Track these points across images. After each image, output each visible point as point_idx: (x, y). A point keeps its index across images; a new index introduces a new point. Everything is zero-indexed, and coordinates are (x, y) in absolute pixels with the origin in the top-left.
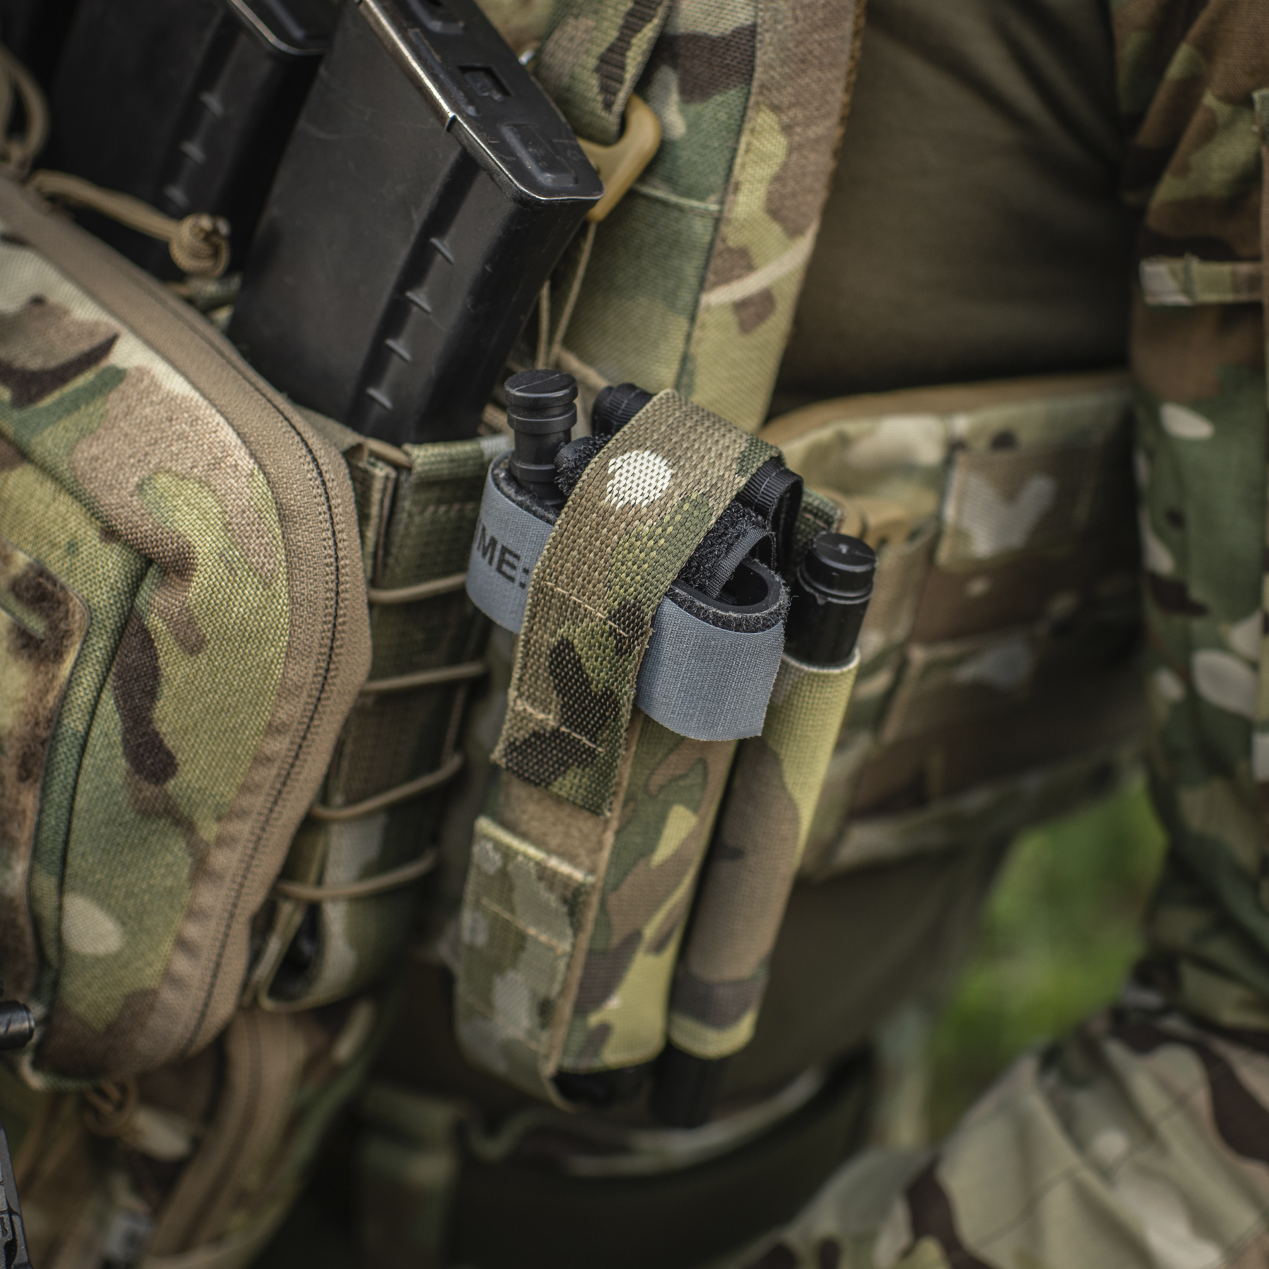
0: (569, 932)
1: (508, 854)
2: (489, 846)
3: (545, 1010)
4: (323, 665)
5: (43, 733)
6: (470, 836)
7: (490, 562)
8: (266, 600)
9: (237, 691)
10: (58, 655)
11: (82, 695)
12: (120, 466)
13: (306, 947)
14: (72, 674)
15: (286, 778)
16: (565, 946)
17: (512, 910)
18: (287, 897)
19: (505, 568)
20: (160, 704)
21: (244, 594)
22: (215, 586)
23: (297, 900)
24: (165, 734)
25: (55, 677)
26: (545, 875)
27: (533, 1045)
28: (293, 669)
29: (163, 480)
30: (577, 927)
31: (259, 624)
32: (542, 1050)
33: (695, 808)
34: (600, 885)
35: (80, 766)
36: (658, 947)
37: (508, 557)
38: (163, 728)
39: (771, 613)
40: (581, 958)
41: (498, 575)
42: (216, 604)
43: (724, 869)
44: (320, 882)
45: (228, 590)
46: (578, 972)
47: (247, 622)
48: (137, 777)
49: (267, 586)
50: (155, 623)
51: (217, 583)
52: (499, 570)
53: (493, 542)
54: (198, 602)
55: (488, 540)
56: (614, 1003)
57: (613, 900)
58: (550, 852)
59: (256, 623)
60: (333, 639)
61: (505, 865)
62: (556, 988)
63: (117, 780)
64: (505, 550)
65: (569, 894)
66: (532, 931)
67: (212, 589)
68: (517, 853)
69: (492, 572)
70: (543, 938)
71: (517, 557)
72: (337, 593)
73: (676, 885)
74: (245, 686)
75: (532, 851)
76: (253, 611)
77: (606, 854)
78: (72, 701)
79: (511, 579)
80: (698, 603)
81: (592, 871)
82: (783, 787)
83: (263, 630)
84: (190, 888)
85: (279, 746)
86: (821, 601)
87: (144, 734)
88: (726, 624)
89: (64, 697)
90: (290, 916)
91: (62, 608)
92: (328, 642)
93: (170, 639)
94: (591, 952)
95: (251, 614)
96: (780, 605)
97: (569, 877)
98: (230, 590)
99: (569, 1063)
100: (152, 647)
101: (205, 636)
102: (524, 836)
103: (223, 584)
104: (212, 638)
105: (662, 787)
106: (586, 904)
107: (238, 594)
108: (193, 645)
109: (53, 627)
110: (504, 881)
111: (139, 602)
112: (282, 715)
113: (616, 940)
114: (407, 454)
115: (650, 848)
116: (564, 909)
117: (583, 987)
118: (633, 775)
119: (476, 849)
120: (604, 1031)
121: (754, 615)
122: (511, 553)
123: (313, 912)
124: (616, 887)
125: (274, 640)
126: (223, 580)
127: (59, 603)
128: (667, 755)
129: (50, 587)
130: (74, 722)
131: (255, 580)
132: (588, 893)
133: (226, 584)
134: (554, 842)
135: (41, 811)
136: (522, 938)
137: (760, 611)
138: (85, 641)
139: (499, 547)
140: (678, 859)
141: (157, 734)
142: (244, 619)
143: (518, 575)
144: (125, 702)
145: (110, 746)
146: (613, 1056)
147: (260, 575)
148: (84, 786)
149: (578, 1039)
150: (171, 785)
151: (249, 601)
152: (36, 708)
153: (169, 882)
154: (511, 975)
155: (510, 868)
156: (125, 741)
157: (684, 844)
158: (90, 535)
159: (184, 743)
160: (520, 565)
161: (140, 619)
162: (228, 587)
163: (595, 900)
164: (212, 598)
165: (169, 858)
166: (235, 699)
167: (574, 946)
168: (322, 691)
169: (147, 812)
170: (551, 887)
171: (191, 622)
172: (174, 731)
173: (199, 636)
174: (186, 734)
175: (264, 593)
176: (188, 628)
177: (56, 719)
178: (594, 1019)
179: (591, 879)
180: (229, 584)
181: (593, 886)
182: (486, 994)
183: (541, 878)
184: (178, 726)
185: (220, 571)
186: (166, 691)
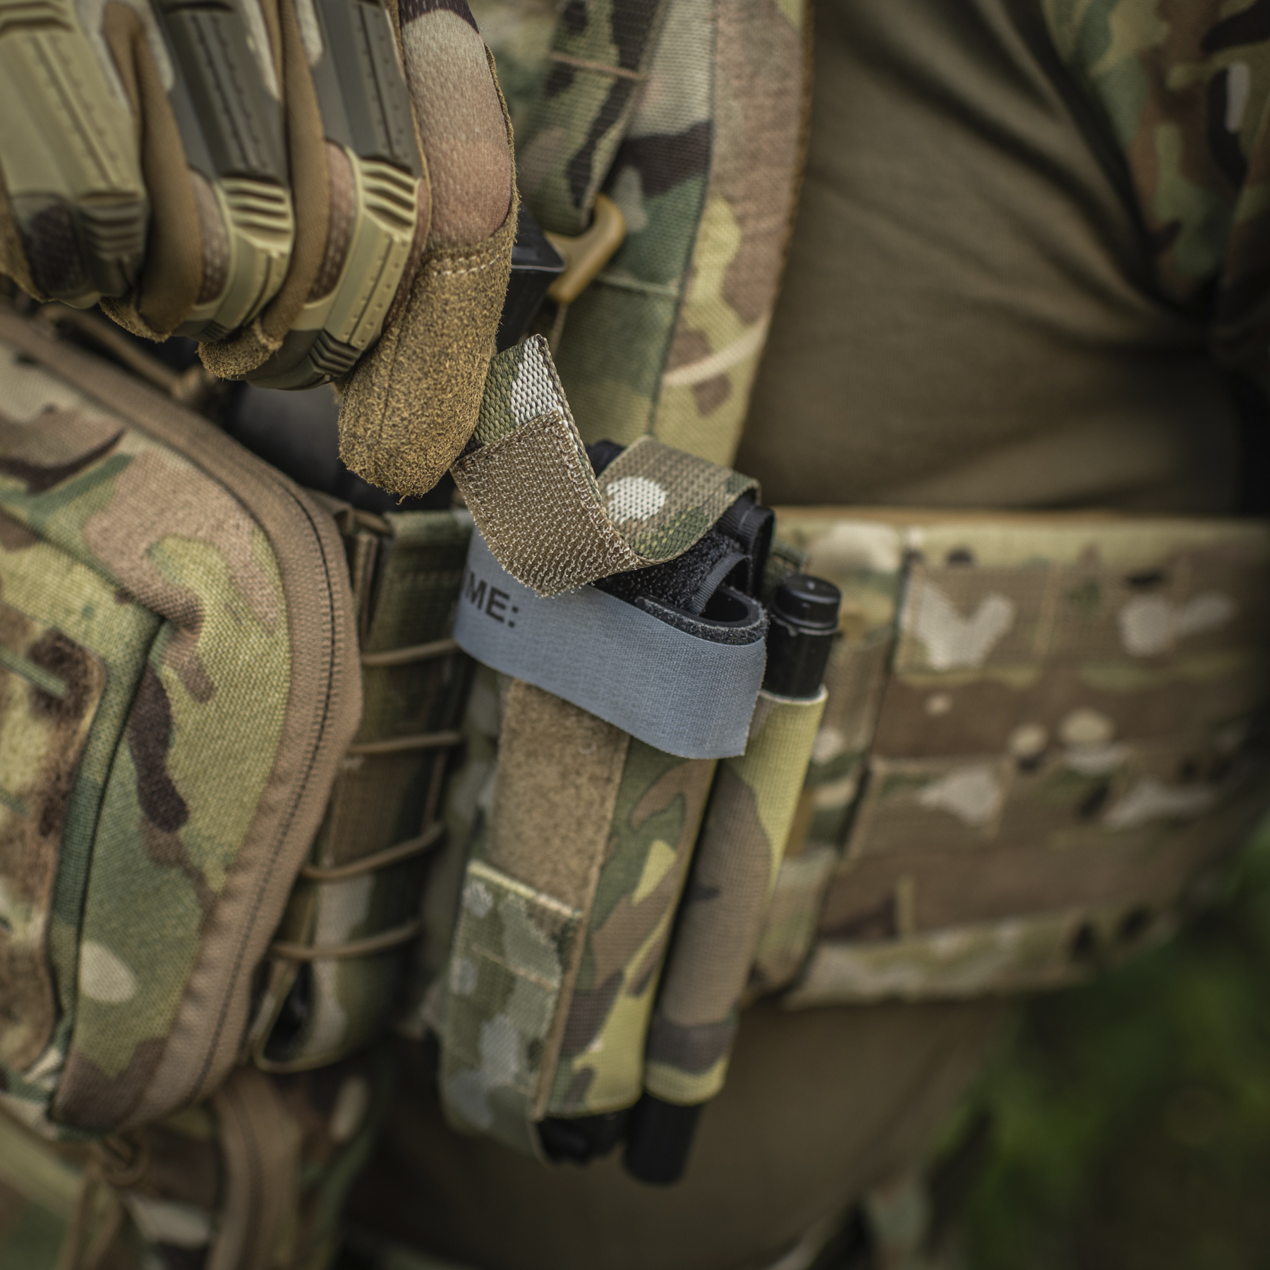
0: (558, 968)
1: (498, 893)
2: (481, 887)
3: (533, 1051)
4: (321, 712)
5: (63, 785)
6: (461, 879)
7: (480, 606)
8: (270, 647)
9: (243, 737)
10: (77, 711)
11: (100, 748)
12: (129, 535)
13: (298, 1008)
14: (91, 729)
15: (286, 827)
16: (554, 983)
17: (501, 953)
18: (281, 956)
19: (495, 609)
20: (172, 751)
21: (249, 643)
22: (222, 635)
23: (289, 959)
24: (177, 782)
25: (75, 732)
26: (535, 912)
27: (522, 1089)
28: (294, 717)
29: (170, 543)
30: (566, 965)
31: (264, 671)
32: (530, 1093)
33: (674, 845)
34: (585, 922)
35: (98, 816)
36: (638, 990)
37: (498, 598)
38: (176, 775)
39: (754, 629)
40: (567, 997)
41: (488, 618)
42: (223, 652)
43: (700, 910)
44: (311, 941)
45: (234, 639)
46: (564, 1012)
47: (252, 669)
48: (151, 824)
49: (271, 633)
50: (167, 673)
51: (224, 633)
52: (489, 612)
53: (483, 585)
54: (206, 651)
55: (477, 584)
56: (597, 1046)
57: (597, 937)
58: (539, 890)
59: (261, 670)
60: (330, 686)
61: (496, 905)
62: (545, 1027)
63: (133, 828)
64: (494, 591)
65: (557, 930)
66: (521, 971)
67: (219, 638)
68: (507, 891)
69: (482, 615)
70: (533, 977)
71: (506, 597)
72: (333, 642)
73: (655, 923)
74: (251, 732)
75: (522, 890)
76: (258, 658)
77: (591, 890)
78: (91, 756)
79: (500, 619)
80: (686, 620)
81: (579, 907)
82: (757, 822)
83: (268, 676)
84: (199, 939)
85: (282, 794)
86: (792, 632)
87: (157, 783)
88: (714, 637)
89: (83, 751)
90: (283, 976)
91: (81, 668)
92: (324, 689)
93: (181, 688)
94: (577, 993)
95: (256, 661)
96: (761, 623)
97: (558, 913)
98: (237, 639)
99: (555, 1107)
100: (165, 697)
101: (213, 683)
102: (513, 876)
103: (229, 633)
104: (220, 685)
105: (644, 822)
106: (573, 940)
107: (244, 642)
108: (202, 692)
109: (73, 685)
110: (494, 922)
111: (154, 656)
112: (284, 764)
113: (600, 980)
114: (387, 522)
115: (632, 885)
116: (553, 946)
117: (569, 1029)
118: (617, 808)
119: (468, 893)
120: (587, 1075)
121: (740, 629)
122: (501, 594)
123: (305, 971)
124: (600, 925)
125: (278, 685)
126: (229, 629)
127: (77, 662)
128: (648, 789)
129: (68, 650)
130: (93, 773)
131: (259, 629)
132: (575, 930)
133: (232, 633)
134: (542, 880)
135: (61, 863)
136: (512, 979)
137: (744, 626)
138: (103, 698)
139: (488, 590)
140: (657, 896)
141: (169, 781)
142: (249, 666)
143: (508, 615)
144: (140, 750)
145: (127, 795)
146: (596, 1101)
147: (264, 624)
148: (103, 835)
149: (564, 1083)
150: (183, 832)
151: (254, 649)
152: (57, 764)
153: (180, 933)
154: (500, 1020)
155: (501, 908)
156: (140, 790)
157: (664, 881)
158: (104, 599)
159: (195, 791)
160: (509, 604)
161: (153, 671)
162: (234, 636)
163: (581, 937)
164: (219, 646)
165: (181, 910)
166: (242, 746)
167: (563, 983)
168: (320, 738)
169: (160, 861)
170: (540, 924)
171: (200, 670)
172: (185, 778)
173: (207, 683)
174: (196, 780)
175: (268, 641)
176: (197, 676)
177: (75, 773)
178: (579, 1063)
179: (578, 915)
180: (235, 634)
181: (579, 921)
182: (472, 1043)
183: (530, 916)
184: (189, 774)
185: (226, 621)
186: (178, 738)
